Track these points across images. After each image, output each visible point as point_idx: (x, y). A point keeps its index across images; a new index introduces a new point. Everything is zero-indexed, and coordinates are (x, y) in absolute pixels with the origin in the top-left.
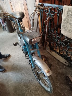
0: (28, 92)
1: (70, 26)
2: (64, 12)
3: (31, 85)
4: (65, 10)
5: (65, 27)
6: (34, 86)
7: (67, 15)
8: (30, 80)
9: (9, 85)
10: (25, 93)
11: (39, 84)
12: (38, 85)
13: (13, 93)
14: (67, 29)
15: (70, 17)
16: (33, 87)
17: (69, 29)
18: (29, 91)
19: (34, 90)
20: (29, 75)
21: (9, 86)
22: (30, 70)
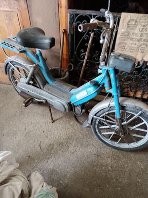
0: (109, 170)
1: (131, 42)
2: (123, 22)
3: (104, 159)
4: (124, 20)
5: (122, 45)
6: (109, 157)
7: (128, 27)
8: (95, 152)
9: (67, 185)
10: (106, 176)
11: (113, 150)
12: (113, 152)
13: (88, 190)
14: (126, 47)
15: (132, 29)
16: (109, 160)
17: (130, 47)
18: (110, 168)
19: (115, 163)
20: (87, 146)
21: (69, 185)
22: (81, 138)
